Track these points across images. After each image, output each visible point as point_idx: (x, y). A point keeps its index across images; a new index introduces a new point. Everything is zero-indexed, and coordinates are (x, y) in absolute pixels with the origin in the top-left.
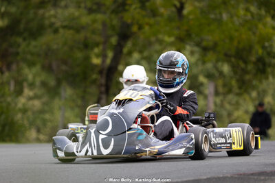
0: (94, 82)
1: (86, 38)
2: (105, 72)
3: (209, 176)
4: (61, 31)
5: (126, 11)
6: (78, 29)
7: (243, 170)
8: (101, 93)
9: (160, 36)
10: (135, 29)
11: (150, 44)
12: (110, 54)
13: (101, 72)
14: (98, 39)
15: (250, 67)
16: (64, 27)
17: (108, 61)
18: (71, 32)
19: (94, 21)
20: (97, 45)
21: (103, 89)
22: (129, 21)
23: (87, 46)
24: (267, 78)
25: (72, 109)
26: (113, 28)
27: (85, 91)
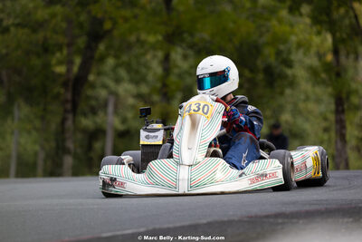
0: (57, 96)
1: (45, 39)
2: (71, 84)
3: (210, 220)
4: (12, 29)
6: (37, 26)
7: (255, 211)
8: (66, 111)
9: (143, 36)
10: (108, 25)
11: (129, 47)
12: (78, 61)
13: (65, 84)
14: (62, 39)
15: (261, 76)
16: (18, 25)
17: (75, 69)
18: (26, 30)
19: (54, 16)
20: (60, 48)
21: (69, 106)
22: (99, 15)
23: (46, 49)
24: (282, 93)
25: (29, 132)
26: (81, 26)
27: (45, 110)
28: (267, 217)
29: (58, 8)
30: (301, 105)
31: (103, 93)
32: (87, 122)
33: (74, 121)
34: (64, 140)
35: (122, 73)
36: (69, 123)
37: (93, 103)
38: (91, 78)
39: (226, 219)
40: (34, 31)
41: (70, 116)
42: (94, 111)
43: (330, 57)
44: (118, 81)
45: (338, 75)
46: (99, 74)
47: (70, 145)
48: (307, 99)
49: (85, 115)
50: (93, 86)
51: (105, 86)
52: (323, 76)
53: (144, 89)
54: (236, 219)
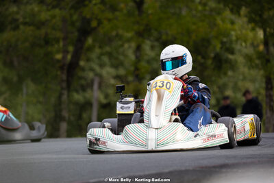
0: (55, 77)
1: (47, 34)
2: (65, 67)
3: (171, 169)
4: (22, 27)
5: (85, 6)
6: (40, 25)
8: (62, 89)
9: (121, 32)
10: (94, 24)
11: (110, 40)
12: (71, 49)
13: (62, 68)
14: (59, 34)
15: (209, 62)
16: (25, 24)
17: (69, 57)
18: (32, 28)
19: (54, 17)
20: (57, 41)
21: (64, 85)
22: (88, 16)
23: (47, 42)
24: (225, 74)
26: (73, 24)
27: (46, 87)
28: (214, 167)
29: (57, 11)
30: (240, 84)
31: (91, 75)
32: (78, 97)
33: (68, 96)
34: (61, 110)
35: (105, 59)
36: (65, 97)
37: (83, 82)
38: (82, 63)
39: (183, 169)
40: (38, 28)
41: (65, 92)
42: (84, 88)
43: (261, 48)
44: (102, 66)
45: (268, 61)
46: (88, 60)
47: (65, 114)
48: (244, 79)
49: (77, 92)
50: (83, 69)
51: (92, 70)
52: (257, 62)
53: (122, 72)
54: (191, 168)
